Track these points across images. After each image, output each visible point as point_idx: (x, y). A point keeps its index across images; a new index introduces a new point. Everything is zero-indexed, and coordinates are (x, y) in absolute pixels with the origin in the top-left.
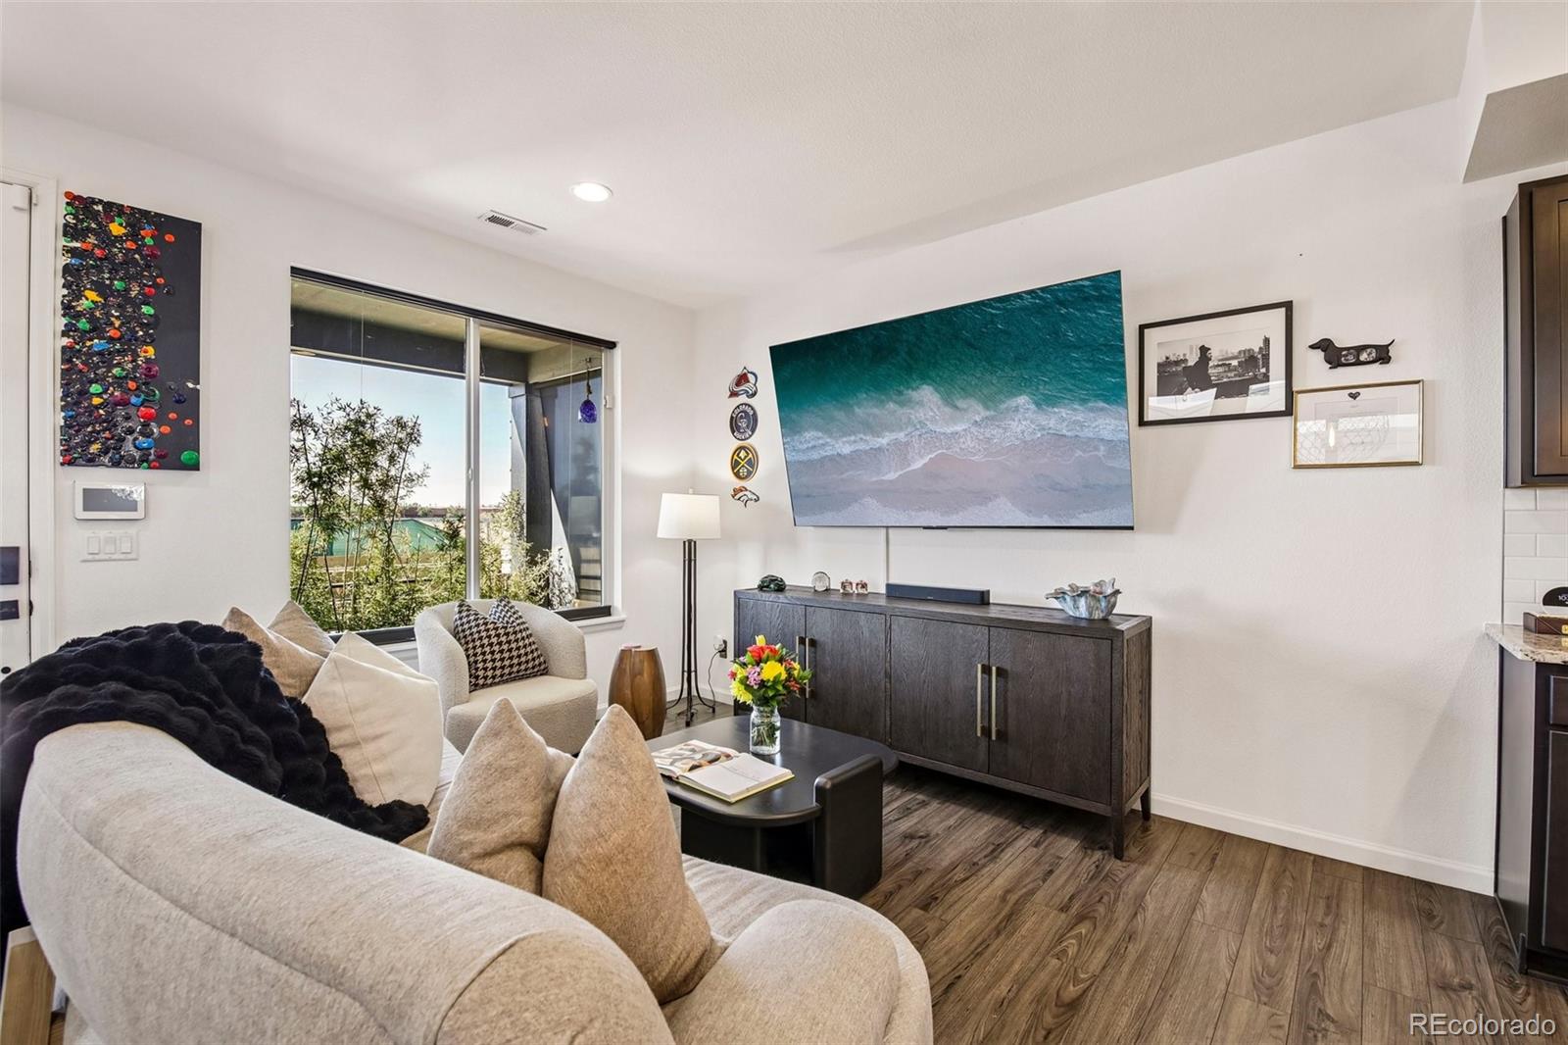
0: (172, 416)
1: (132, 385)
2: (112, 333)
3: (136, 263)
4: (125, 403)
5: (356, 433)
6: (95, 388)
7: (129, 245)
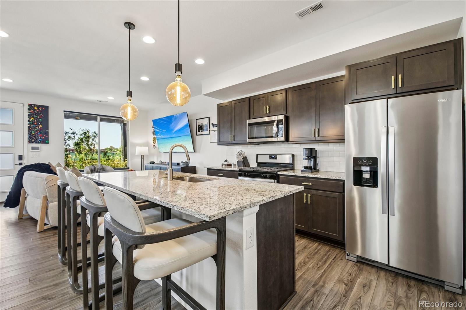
0: (44, 135)
1: (38, 131)
2: (35, 124)
3: (38, 113)
4: (37, 134)
5: (85, 135)
6: (33, 132)
7: (38, 110)
